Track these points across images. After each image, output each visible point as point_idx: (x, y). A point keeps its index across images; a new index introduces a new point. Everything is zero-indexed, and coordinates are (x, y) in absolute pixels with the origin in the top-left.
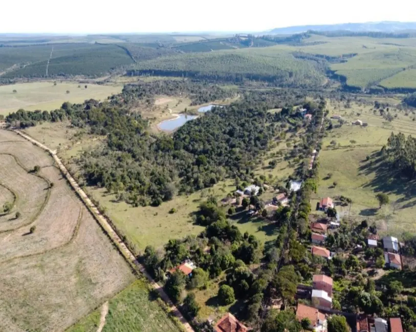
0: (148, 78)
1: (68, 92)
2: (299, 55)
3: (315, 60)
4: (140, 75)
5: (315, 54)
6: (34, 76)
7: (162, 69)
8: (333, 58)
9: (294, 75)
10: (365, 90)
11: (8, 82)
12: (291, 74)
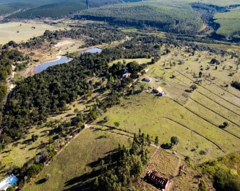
0: (85, 21)
1: (18, 32)
2: (196, 5)
3: (206, 9)
4: (80, 19)
5: (209, 5)
6: (23, 18)
7: (94, 15)
8: (221, 8)
9: (180, 22)
10: (229, 38)
11: (6, 21)
12: (177, 22)
